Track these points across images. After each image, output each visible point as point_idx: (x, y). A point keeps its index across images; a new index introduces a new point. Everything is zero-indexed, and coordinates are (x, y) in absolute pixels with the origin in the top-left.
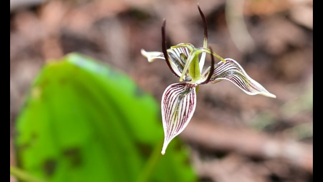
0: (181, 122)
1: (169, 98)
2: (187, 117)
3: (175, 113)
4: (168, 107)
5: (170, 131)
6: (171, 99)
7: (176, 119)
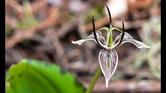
0: (112, 68)
1: (103, 57)
2: (115, 65)
3: (108, 65)
4: (103, 62)
5: (107, 75)
6: (103, 58)
7: (109, 67)
